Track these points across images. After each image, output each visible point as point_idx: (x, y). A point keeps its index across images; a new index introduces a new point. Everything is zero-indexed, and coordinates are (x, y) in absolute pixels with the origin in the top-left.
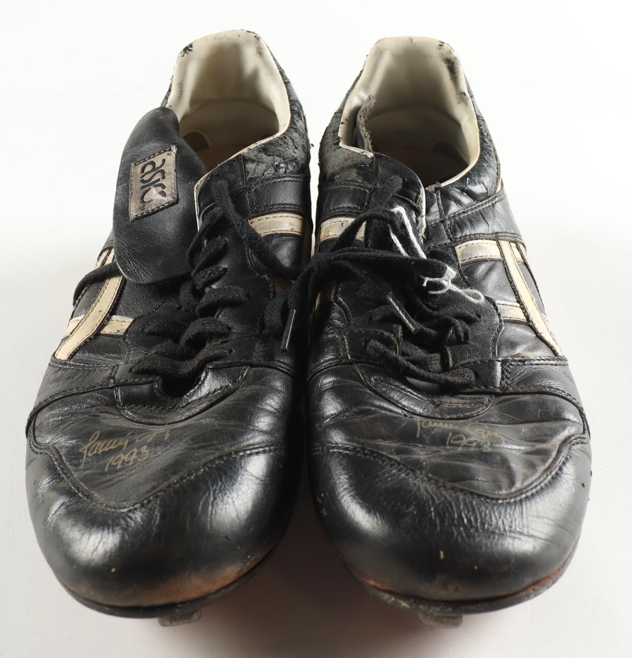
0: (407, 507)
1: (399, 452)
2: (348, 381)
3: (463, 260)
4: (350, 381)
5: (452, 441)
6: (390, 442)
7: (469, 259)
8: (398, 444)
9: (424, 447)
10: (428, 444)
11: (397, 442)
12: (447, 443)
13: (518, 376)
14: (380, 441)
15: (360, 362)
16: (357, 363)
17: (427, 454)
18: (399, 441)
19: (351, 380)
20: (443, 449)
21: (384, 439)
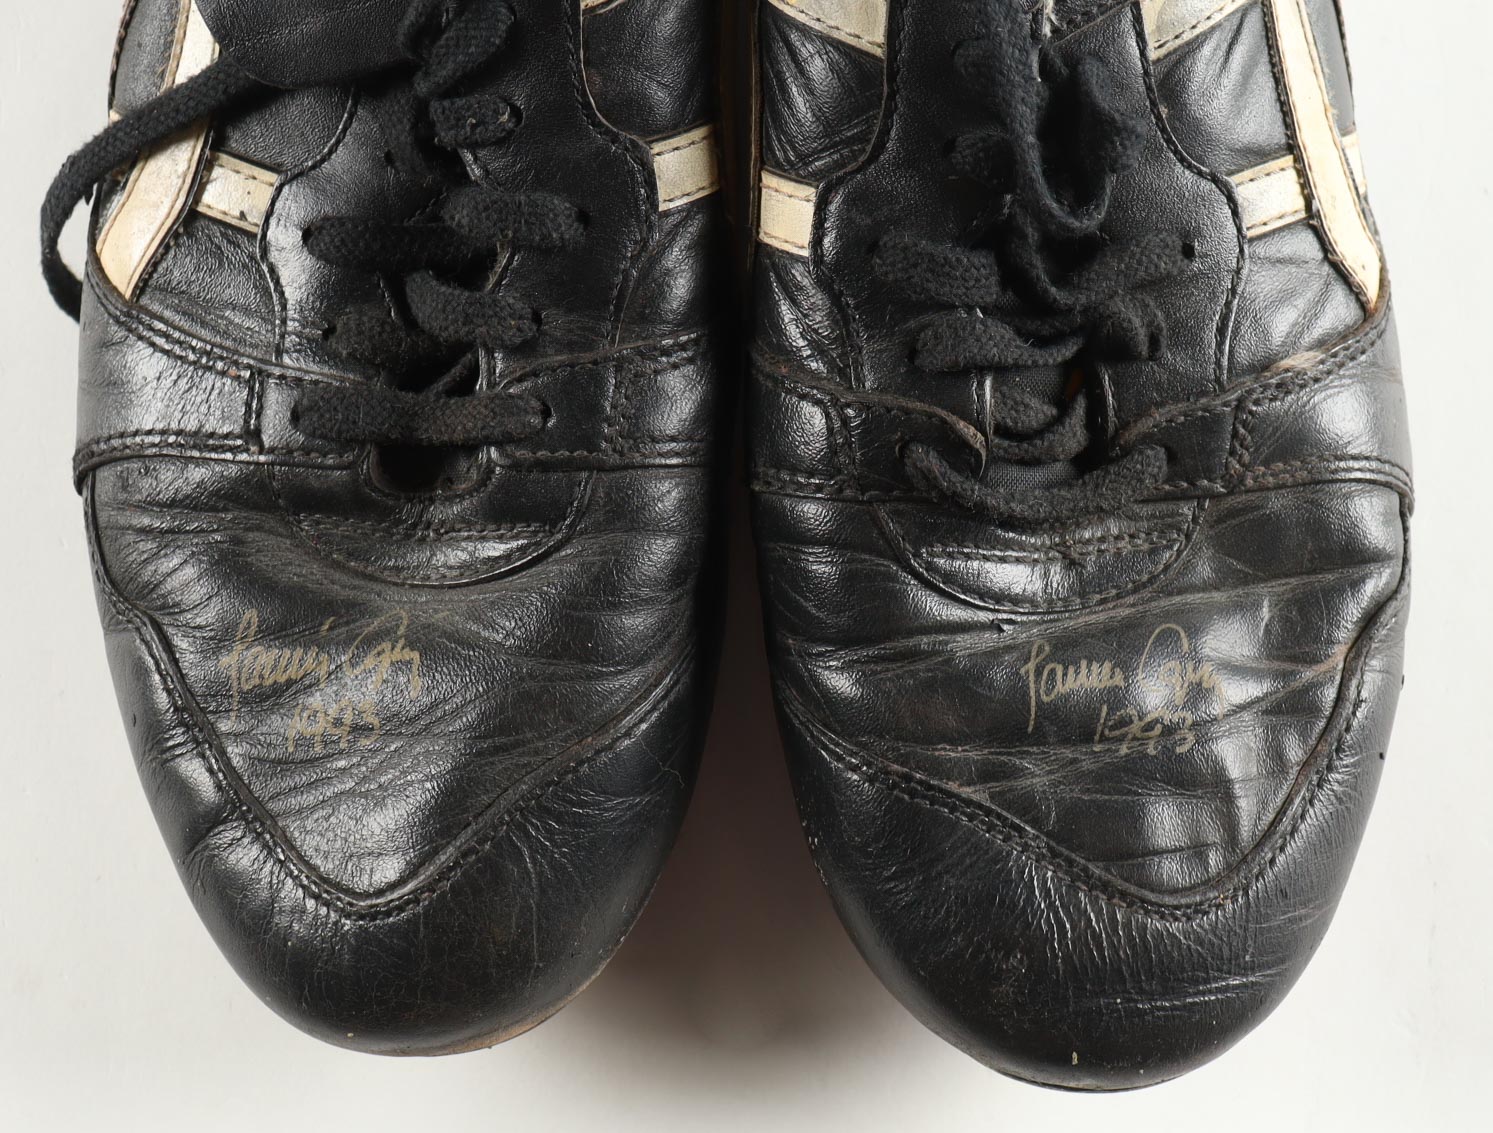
0: (1007, 957)
1: (987, 774)
2: (863, 557)
3: (1160, 46)
4: (867, 557)
5: (1107, 732)
6: (967, 747)
7: (1177, 37)
8: (986, 751)
9: (1044, 753)
10: (1053, 744)
11: (982, 748)
12: (1097, 737)
13: (1269, 438)
14: (945, 749)
15: (889, 501)
16: (884, 502)
17: (1050, 772)
18: (989, 744)
19: (870, 554)
20: (1086, 754)
21: (954, 742)
